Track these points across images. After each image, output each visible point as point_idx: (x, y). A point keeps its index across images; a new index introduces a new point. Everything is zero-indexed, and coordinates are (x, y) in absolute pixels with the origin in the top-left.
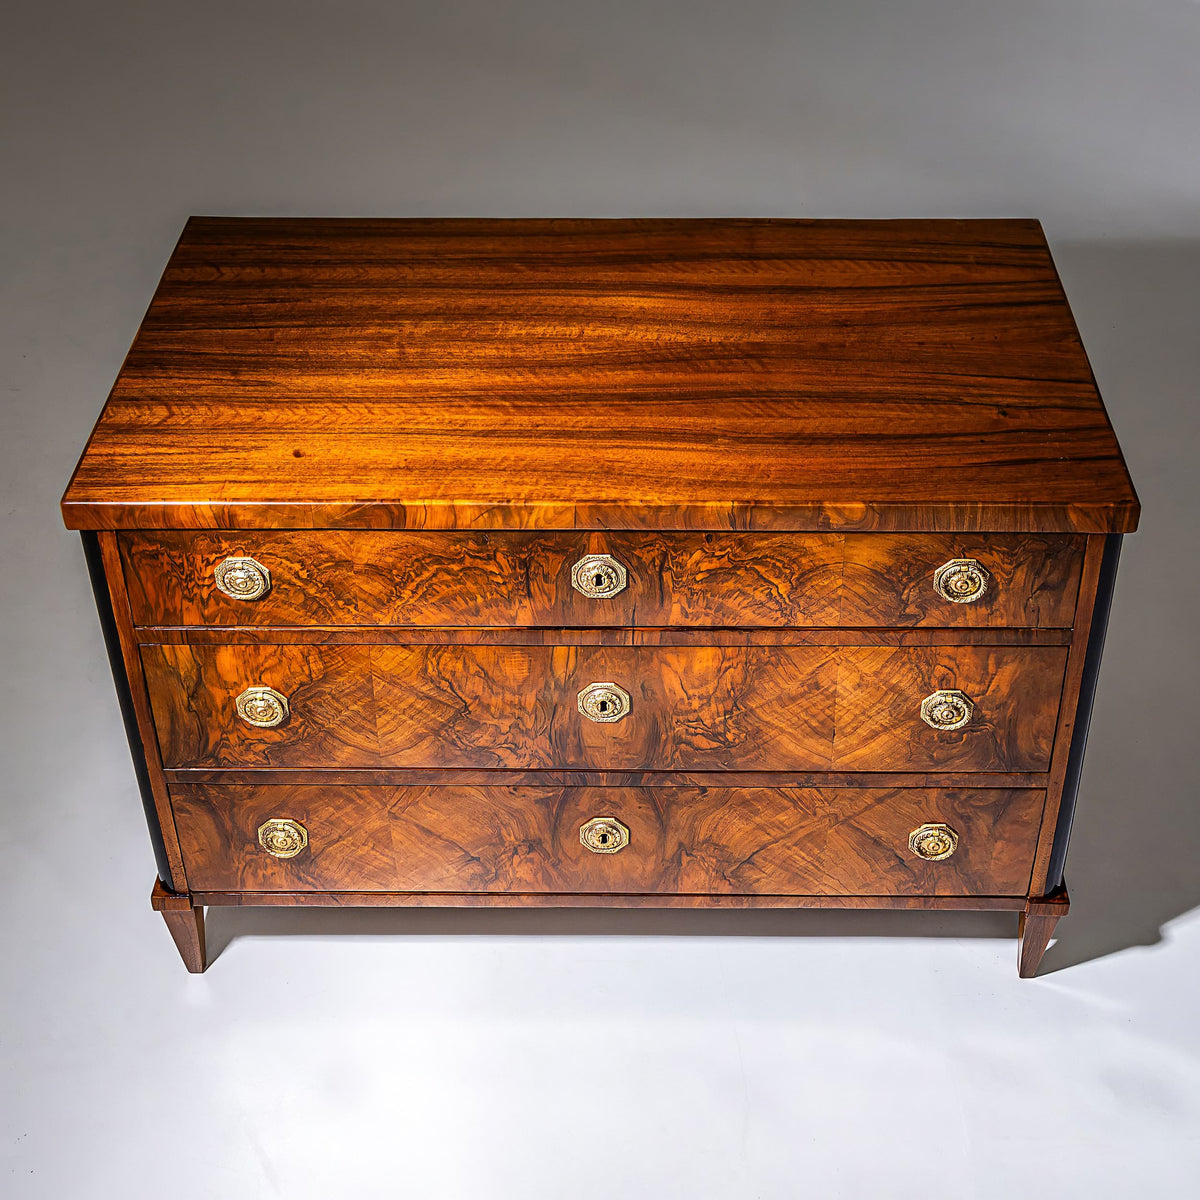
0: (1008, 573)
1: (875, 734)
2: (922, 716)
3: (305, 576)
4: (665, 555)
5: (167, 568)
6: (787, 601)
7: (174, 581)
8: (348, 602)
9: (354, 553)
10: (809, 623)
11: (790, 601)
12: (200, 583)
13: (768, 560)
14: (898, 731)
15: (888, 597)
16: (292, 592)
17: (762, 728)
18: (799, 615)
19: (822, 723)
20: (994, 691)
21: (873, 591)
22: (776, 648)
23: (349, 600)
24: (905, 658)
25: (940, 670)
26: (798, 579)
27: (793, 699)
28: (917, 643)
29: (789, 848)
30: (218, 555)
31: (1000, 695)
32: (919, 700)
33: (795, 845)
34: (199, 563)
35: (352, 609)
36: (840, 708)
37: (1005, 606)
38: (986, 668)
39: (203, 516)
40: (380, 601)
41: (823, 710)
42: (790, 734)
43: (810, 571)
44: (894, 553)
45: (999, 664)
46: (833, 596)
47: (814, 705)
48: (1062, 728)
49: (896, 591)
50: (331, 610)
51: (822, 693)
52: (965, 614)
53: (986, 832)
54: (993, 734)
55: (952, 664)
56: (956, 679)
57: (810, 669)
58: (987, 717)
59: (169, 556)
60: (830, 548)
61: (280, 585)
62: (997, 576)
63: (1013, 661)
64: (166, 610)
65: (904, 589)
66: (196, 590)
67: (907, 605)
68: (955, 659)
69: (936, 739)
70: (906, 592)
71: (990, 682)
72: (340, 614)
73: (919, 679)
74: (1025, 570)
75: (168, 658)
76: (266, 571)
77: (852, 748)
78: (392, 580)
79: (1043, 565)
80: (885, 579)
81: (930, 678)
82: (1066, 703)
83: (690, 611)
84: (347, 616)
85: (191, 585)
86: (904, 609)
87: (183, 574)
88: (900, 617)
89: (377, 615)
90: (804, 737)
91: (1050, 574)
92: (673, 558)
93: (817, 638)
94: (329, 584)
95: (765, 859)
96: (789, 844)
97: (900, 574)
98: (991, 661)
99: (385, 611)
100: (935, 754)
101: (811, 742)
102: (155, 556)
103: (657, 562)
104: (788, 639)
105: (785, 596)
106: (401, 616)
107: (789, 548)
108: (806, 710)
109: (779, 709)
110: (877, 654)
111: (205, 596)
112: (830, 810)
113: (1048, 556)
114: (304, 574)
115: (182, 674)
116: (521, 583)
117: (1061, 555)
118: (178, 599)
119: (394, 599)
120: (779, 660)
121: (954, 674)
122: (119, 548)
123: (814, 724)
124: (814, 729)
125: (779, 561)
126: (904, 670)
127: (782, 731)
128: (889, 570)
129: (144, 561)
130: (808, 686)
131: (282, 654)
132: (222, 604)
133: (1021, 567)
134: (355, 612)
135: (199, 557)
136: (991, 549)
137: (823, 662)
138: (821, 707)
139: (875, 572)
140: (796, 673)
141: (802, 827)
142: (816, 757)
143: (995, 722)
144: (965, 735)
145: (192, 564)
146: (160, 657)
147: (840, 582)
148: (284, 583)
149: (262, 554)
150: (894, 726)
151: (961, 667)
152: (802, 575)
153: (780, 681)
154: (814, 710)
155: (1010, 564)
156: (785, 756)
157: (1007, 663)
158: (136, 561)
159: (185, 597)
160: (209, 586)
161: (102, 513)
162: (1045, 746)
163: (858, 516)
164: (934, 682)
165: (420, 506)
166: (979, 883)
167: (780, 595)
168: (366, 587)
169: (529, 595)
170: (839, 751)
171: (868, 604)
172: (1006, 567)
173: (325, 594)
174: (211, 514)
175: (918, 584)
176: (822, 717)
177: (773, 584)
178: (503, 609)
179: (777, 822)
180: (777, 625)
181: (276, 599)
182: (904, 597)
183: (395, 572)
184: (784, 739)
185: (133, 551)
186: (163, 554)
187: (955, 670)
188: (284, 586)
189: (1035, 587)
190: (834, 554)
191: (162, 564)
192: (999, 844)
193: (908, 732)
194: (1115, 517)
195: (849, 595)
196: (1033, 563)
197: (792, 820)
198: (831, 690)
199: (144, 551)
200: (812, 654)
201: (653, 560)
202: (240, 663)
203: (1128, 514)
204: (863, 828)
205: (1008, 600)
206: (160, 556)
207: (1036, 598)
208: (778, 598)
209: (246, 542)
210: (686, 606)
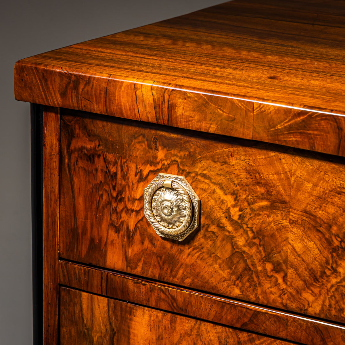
3: (236, 218)
5: (100, 177)
7: (105, 197)
8: (277, 269)
9: (292, 192)
12: (129, 206)
16: (220, 239)
23: (279, 264)
30: (152, 168)
34: (132, 178)
35: (280, 281)
39: (143, 102)
40: (312, 272)
50: (258, 277)
59: (105, 160)
61: (208, 226)
64: (92, 240)
66: (124, 215)
72: (267, 285)
75: (85, 312)
76: (196, 200)
78: (329, 242)
84: (273, 289)
85: (120, 207)
87: (114, 188)
89: (307, 296)
94: (259, 234)
99: (316, 291)
102: (91, 157)
106: (333, 302)
111: (132, 227)
114: (235, 213)
115: (95, 339)
118: (105, 225)
119: (328, 273)
122: (60, 141)
129: (81, 164)
131: (198, 335)
132: (147, 243)
134: (283, 286)
135: (133, 166)
145: (125, 177)
146: (77, 309)
148: (213, 223)
149: (197, 174)
158: (73, 161)
159: (112, 224)
160: (138, 212)
161: (49, 83)
168: (298, 246)
173: (254, 250)
174: (152, 102)
181: (201, 247)
183: (335, 229)
185: (72, 147)
186: (99, 156)
188: (213, 228)
191: (96, 170)
199: (83, 148)
202: (154, 337)
206: (96, 159)
209: (182, 154)
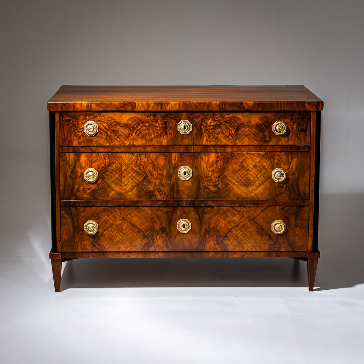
0: (292, 126)
1: (260, 185)
2: (273, 178)
3: (107, 128)
4: (202, 120)
5: (71, 125)
6: (234, 136)
7: (73, 130)
8: (118, 137)
9: (121, 120)
10: (240, 144)
11: (235, 136)
12: (80, 130)
13: (229, 122)
14: (266, 183)
15: (261, 134)
16: (103, 133)
17: (228, 183)
18: (238, 141)
19: (245, 181)
20: (291, 168)
21: (257, 132)
22: (232, 153)
23: (118, 136)
24: (266, 157)
25: (276, 161)
26: (237, 128)
27: (237, 172)
28: (269, 151)
29: (237, 231)
30: (85, 121)
31: (293, 170)
32: (271, 172)
33: (239, 229)
34: (80, 124)
35: (119, 140)
36: (250, 175)
37: (292, 137)
38: (288, 160)
39: (84, 106)
40: (126, 136)
41: (245, 176)
42: (236, 185)
43: (240, 125)
44: (261, 119)
45: (292, 158)
46: (246, 134)
47: (243, 174)
48: (311, 181)
49: (263, 132)
50: (113, 140)
51: (244, 169)
52: (281, 140)
53: (293, 224)
54: (292, 184)
55: (279, 159)
56: (281, 164)
57: (241, 161)
58: (290, 178)
59: (72, 121)
60: (245, 118)
61: (100, 131)
62: (289, 126)
63: (296, 157)
64: (69, 140)
65: (265, 131)
66: (78, 133)
67: (266, 137)
68: (280, 157)
69: (277, 186)
70: (265, 132)
71: (290, 165)
72: (115, 141)
73: (271, 164)
74: (296, 124)
75: (67, 158)
76: (97, 126)
77: (254, 190)
78: (130, 129)
79: (301, 123)
80: (259, 128)
81: (274, 164)
82: (311, 173)
83: (209, 139)
84: (117, 142)
85: (77, 131)
86: (265, 139)
87: (75, 127)
88: (264, 141)
89: (125, 142)
90: (240, 186)
91: (303, 125)
92: (204, 121)
93: (243, 149)
94: (113, 131)
95: (230, 235)
96: (237, 229)
97: (264, 126)
98: (290, 157)
99: (128, 140)
100: (277, 193)
101: (242, 188)
102: (69, 121)
103: (200, 123)
104: (235, 150)
105: (234, 134)
106: (132, 142)
107: (234, 117)
108: (240, 176)
109: (233, 175)
110: (259, 155)
111: (80, 135)
112: (248, 215)
113: (302, 120)
114: (107, 127)
115: (70, 163)
116: (164, 130)
117: (305, 120)
118: (73, 136)
119: (130, 135)
120: (233, 157)
121: (280, 162)
122: (60, 119)
123: (243, 181)
124: (243, 183)
125: (232, 122)
126: (267, 161)
127: (234, 184)
128: (260, 124)
129: (66, 123)
130: (241, 166)
131: (98, 156)
132: (84, 138)
133: (295, 124)
134: (120, 141)
135: (80, 121)
136: (287, 117)
137: (245, 158)
138: (244, 175)
139: (257, 125)
140: (237, 162)
141: (241, 222)
142: (244, 194)
143: (293, 180)
144: (285, 185)
145: (78, 124)
146: (65, 157)
147: (248, 129)
148: (102, 130)
149: (97, 120)
150: (265, 182)
151: (282, 160)
152: (238, 126)
153: (233, 165)
154: (242, 176)
155: (292, 122)
156: (235, 194)
157: (294, 158)
158: (64, 122)
159: (75, 135)
160: (82, 131)
161: (58, 106)
162: (307, 189)
163: (252, 105)
164: (275, 165)
165: (140, 103)
166: (293, 246)
167: (232, 134)
168: (123, 131)
169: (166, 134)
170: (250, 192)
171: (256, 137)
172: (291, 123)
173: (112, 134)
174: (86, 106)
175: (268, 129)
176: (245, 178)
177: (230, 130)
178: (159, 139)
179: (233, 220)
180: (232, 144)
181: (99, 136)
182: (265, 134)
183: (131, 126)
184: (235, 187)
185: (63, 119)
186: (71, 120)
187: (280, 160)
188: (102, 131)
189: (299, 130)
190: (246, 119)
191: (70, 124)
192: (298, 229)
193: (269, 184)
194: (317, 105)
195: (250, 133)
196: (298, 122)
197: (238, 219)
198: (247, 168)
199: (66, 119)
200: (241, 155)
201: (199, 122)
202: (87, 159)
203: (320, 104)
204: (258, 222)
205: (292, 135)
206: (70, 121)
207: (300, 134)
208: (232, 135)
209: (93, 116)
210: (208, 138)
